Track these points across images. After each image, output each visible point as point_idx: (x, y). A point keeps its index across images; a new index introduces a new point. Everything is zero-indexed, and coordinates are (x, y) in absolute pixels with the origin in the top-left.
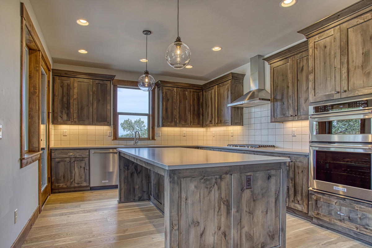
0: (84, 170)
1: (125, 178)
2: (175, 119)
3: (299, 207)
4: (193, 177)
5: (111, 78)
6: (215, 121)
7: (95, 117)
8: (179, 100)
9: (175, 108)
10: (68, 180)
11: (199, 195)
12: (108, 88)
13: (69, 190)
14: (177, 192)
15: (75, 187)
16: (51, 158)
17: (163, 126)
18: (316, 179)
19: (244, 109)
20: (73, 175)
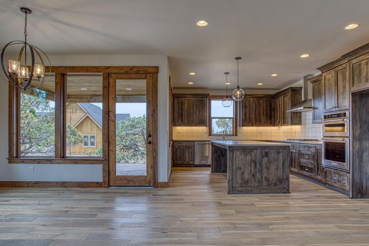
0: (191, 154)
1: (215, 158)
2: (252, 121)
3: (319, 177)
4: (238, 150)
5: (207, 96)
6: (282, 122)
7: (197, 121)
8: (254, 107)
9: (252, 112)
10: (182, 160)
11: (241, 157)
12: (205, 102)
13: (182, 166)
14: (232, 155)
15: (186, 164)
16: (173, 146)
17: (243, 126)
18: (326, 159)
19: (302, 113)
20: (185, 157)
